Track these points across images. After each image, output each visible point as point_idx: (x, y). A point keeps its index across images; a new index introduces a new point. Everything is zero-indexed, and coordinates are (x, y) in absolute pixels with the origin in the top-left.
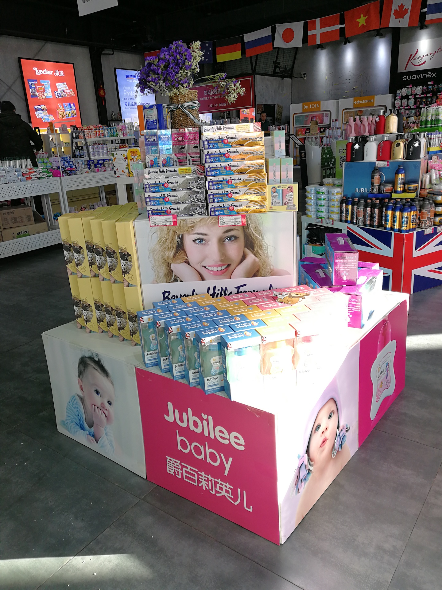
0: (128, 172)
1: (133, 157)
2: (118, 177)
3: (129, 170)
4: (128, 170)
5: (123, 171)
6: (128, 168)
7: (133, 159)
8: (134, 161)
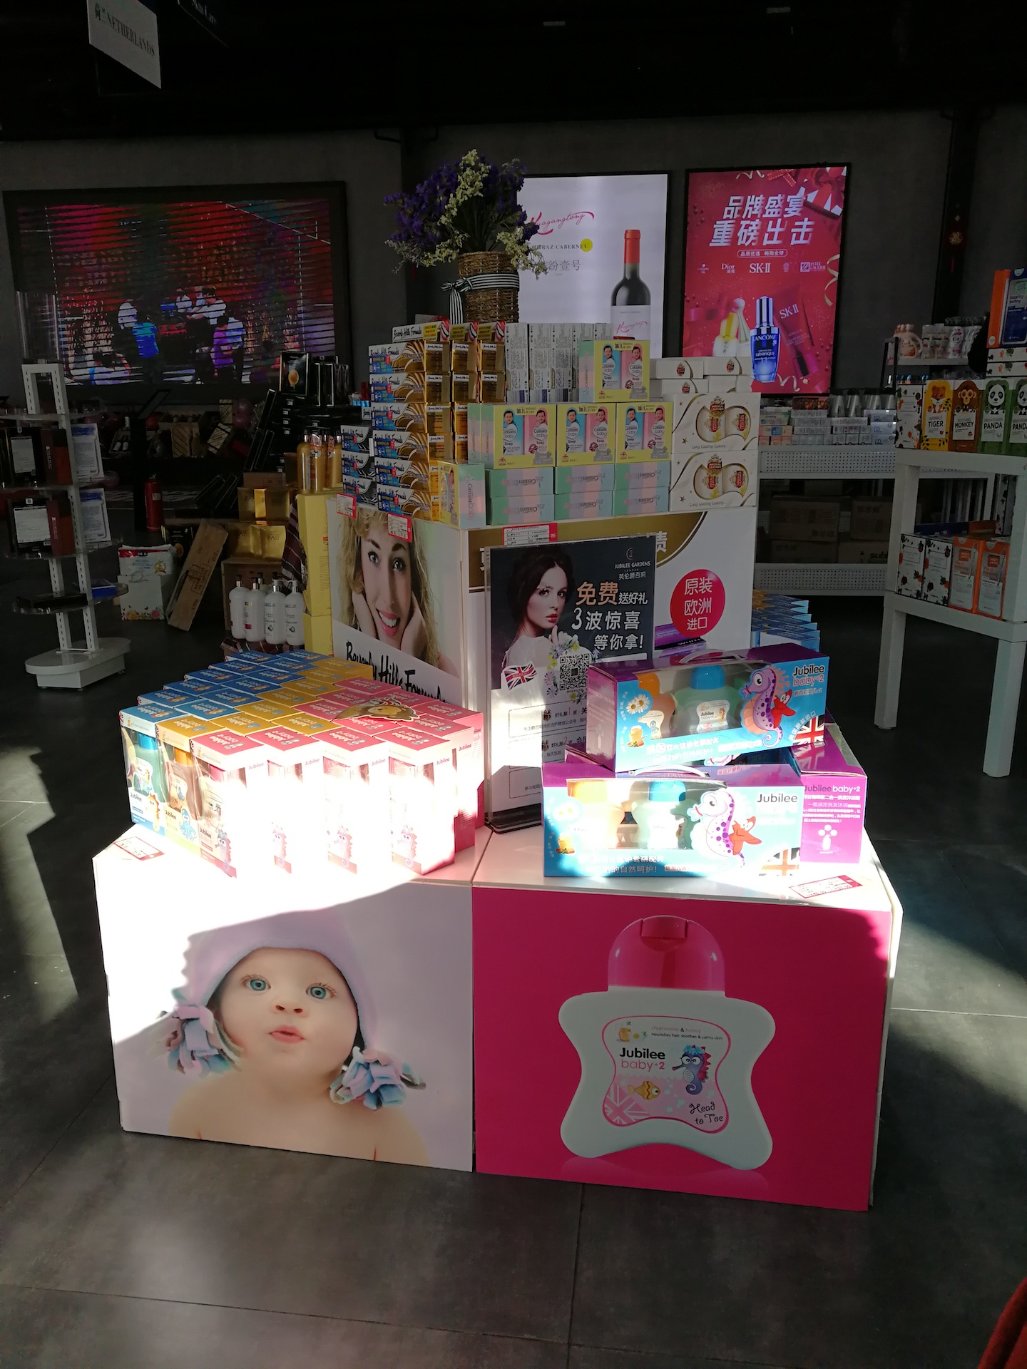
0: (918, 437)
1: (935, 401)
2: (901, 446)
3: (921, 433)
4: (919, 432)
5: (910, 434)
6: (919, 427)
7: (934, 406)
8: (935, 412)
